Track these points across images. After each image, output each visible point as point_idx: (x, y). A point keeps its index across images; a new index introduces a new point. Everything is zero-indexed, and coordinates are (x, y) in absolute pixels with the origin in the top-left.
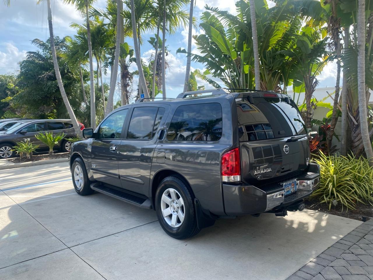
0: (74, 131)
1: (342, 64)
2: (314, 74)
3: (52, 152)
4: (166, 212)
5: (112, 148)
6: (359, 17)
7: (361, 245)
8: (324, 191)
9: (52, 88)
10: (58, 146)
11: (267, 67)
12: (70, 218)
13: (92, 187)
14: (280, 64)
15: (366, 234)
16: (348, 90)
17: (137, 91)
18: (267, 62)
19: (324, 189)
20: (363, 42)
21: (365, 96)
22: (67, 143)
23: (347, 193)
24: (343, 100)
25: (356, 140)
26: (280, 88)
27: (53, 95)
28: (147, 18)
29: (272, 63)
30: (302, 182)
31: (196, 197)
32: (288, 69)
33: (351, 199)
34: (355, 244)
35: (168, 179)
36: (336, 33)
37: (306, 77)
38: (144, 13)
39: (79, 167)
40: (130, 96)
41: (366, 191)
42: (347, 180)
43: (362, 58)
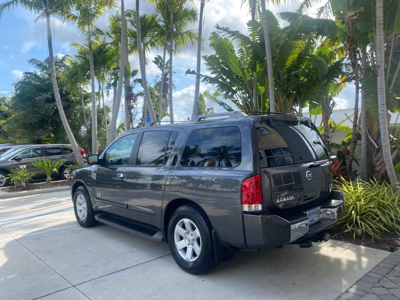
0: (74, 156)
1: (360, 85)
2: (331, 95)
3: (49, 180)
4: (179, 245)
5: (119, 176)
6: (377, 37)
7: (391, 278)
8: (347, 220)
9: (49, 111)
10: (56, 173)
11: (282, 88)
12: (72, 252)
13: (96, 217)
14: (294, 84)
15: (395, 266)
16: (367, 112)
17: (142, 113)
18: (281, 83)
19: (347, 218)
20: (382, 62)
21: (386, 119)
22: (66, 170)
23: (371, 221)
24: (363, 122)
25: (378, 164)
26: (295, 110)
27: (50, 118)
28: (153, 37)
29: (287, 84)
30: (326, 210)
31: (214, 228)
32: (304, 90)
33: (376, 228)
34: (384, 277)
35: (182, 208)
36: (353, 53)
37: (323, 99)
38: (150, 32)
39: (82, 196)
40: (134, 119)
41: (392, 219)
42: (371, 208)
43: (381, 78)
